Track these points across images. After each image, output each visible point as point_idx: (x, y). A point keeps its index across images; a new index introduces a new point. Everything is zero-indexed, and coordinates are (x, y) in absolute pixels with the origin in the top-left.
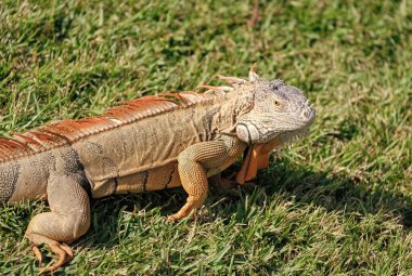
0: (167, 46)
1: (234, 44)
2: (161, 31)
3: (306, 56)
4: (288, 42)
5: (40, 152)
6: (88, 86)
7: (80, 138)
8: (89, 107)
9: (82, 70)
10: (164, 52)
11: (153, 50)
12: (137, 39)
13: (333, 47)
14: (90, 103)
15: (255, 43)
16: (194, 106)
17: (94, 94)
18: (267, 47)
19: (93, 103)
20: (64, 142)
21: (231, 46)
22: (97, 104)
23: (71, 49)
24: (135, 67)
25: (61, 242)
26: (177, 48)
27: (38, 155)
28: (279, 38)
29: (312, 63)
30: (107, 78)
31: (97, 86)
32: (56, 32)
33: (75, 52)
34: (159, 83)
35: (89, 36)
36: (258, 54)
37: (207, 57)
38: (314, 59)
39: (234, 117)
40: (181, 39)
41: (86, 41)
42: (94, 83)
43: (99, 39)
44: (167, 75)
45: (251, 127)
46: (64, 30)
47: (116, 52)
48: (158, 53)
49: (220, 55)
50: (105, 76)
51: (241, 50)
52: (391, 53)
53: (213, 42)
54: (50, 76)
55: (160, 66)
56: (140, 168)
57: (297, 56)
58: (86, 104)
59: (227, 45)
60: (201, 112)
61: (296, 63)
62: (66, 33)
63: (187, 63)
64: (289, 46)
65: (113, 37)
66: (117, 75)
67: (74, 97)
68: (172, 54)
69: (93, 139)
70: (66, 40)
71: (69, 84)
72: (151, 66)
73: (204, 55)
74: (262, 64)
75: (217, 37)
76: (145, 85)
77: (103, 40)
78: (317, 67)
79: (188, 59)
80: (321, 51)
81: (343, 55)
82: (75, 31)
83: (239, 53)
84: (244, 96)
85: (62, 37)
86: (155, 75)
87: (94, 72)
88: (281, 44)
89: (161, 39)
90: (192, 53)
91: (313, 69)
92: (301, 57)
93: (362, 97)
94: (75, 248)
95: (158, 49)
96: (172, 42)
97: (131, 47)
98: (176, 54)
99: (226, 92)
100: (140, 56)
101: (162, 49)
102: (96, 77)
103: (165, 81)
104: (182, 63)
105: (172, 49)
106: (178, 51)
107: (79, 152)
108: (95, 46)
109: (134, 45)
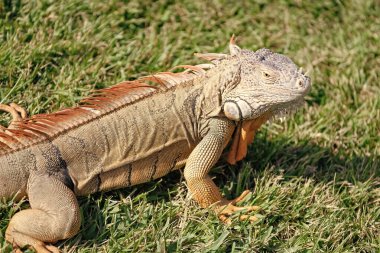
0: (122, 19)
1: (188, 13)
2: (114, 4)
3: (259, 21)
4: (239, 8)
5: (18, 150)
6: (49, 66)
7: (60, 133)
8: (52, 88)
9: (41, 49)
10: (121, 25)
11: (109, 25)
12: (91, 14)
13: (282, 11)
14: (54, 85)
15: (208, 11)
16: (173, 88)
17: (57, 74)
18: (220, 14)
19: (57, 84)
20: (43, 138)
21: (185, 15)
22: (61, 85)
23: (25, 28)
24: (94, 43)
25: (46, 243)
26: (133, 20)
27: (16, 153)
28: (230, 5)
29: (266, 28)
30: (67, 56)
31: (57, 65)
32: (7, 11)
33: (30, 31)
34: (122, 59)
35: (42, 13)
36: (213, 22)
37: (164, 27)
38: (267, 24)
39: (220, 95)
40: (135, 11)
41: (40, 18)
42: (54, 62)
43: (52, 16)
44: (129, 49)
45: (241, 103)
46: (14, 9)
47: (73, 28)
48: (115, 27)
49: (176, 25)
50: (65, 54)
51: (197, 19)
52: (337, 13)
53: (167, 13)
54: (8, 58)
55: (119, 40)
56: (123, 161)
57: (250, 22)
58: (50, 86)
59: (182, 14)
60: (182, 96)
61: (250, 28)
62: (17, 11)
63: (144, 36)
64: (241, 12)
65: (67, 13)
66: (77, 52)
67: (36, 79)
68: (127, 27)
69: (73, 134)
70: (19, 19)
71: (29, 65)
72: (111, 41)
73: (160, 26)
74: (219, 32)
75: (170, 7)
76: (108, 61)
77: (56, 17)
78: (271, 32)
79: (145, 31)
80: (272, 15)
81: (294, 17)
82: (26, 9)
83: (194, 22)
84: (228, 71)
85: (14, 16)
86: (115, 50)
87: (54, 51)
88: (232, 11)
89: (116, 13)
90: (149, 25)
91: (268, 34)
92: (255, 22)
93: (322, 59)
94: (62, 247)
95: (114, 23)
96: (127, 15)
97: (86, 23)
98: (132, 27)
99: (206, 69)
100: (97, 32)
101: (118, 22)
102: (55, 55)
103: (128, 55)
104: (140, 36)
105: (127, 22)
106: (134, 24)
107: (60, 149)
108: (50, 23)
109: (90, 21)
